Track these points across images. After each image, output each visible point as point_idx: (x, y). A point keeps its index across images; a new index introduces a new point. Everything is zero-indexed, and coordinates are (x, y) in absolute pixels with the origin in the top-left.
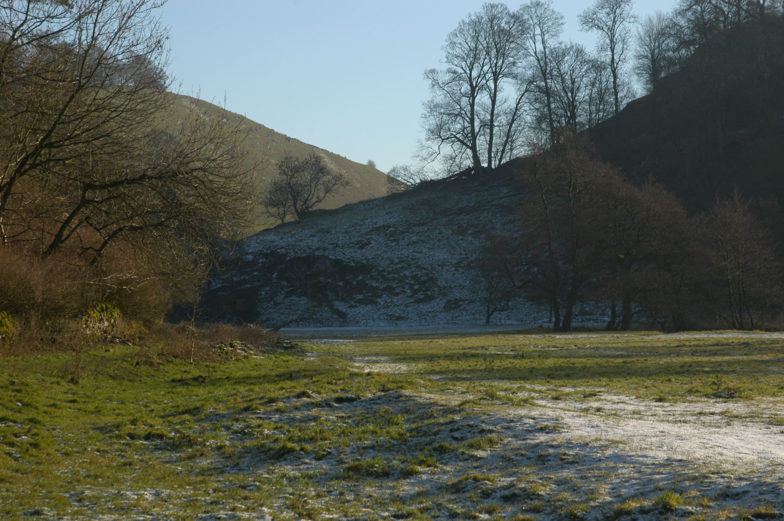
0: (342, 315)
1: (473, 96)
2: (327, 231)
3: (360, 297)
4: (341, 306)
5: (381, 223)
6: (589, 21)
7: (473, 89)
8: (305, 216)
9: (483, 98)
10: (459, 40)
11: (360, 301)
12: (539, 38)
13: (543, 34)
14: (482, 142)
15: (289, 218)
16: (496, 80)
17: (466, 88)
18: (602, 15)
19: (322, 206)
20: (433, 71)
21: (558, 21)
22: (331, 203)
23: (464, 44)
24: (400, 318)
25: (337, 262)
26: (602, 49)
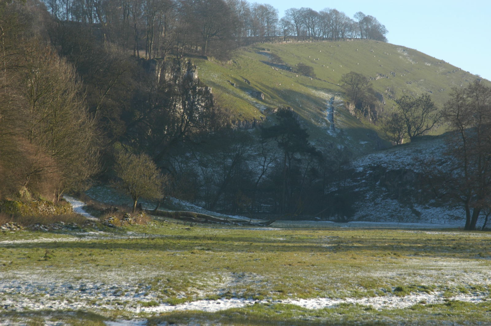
4: (418, 208)
8: (415, 139)
11: (433, 205)
25: (420, 175)
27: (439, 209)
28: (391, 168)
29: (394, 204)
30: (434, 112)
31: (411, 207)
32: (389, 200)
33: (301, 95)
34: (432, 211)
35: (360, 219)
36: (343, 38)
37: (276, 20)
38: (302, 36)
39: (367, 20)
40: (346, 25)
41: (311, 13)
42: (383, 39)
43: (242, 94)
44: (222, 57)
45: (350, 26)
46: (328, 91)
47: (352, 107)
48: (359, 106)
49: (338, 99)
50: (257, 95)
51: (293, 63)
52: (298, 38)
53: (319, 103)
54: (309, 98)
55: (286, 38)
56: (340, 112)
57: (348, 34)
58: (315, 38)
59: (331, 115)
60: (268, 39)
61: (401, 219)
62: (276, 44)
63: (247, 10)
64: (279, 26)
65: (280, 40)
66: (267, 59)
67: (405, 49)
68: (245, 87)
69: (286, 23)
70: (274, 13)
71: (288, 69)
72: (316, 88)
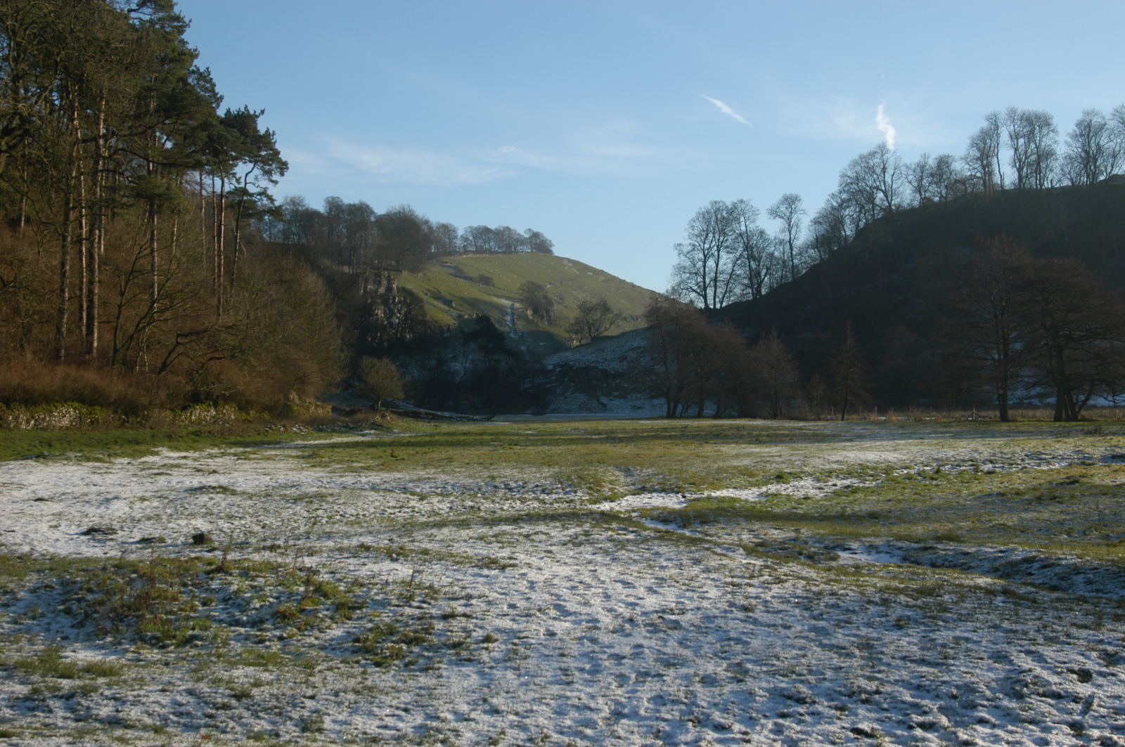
0: (604, 405)
1: (705, 262)
2: (603, 350)
3: (616, 394)
4: (604, 400)
5: (635, 345)
6: (774, 213)
7: (705, 256)
8: (596, 339)
9: (711, 263)
10: (697, 224)
11: (616, 397)
12: (743, 224)
13: (745, 221)
14: (710, 292)
15: (584, 342)
16: (719, 251)
17: (701, 256)
18: (783, 208)
19: (606, 334)
20: (679, 245)
21: (755, 213)
22: (613, 331)
23: (699, 226)
24: (639, 408)
25: (604, 371)
26: (783, 231)
27: (622, 401)
28: (577, 365)
29: (582, 397)
30: (611, 315)
31: (598, 400)
32: (577, 394)
33: (485, 303)
34: (617, 402)
35: (553, 411)
36: (516, 252)
37: (456, 237)
38: (480, 251)
39: (536, 235)
40: (517, 240)
41: (486, 231)
42: (550, 252)
43: (436, 303)
44: (414, 270)
45: (522, 241)
46: (508, 298)
47: (529, 312)
48: (536, 311)
49: (517, 305)
50: (448, 303)
51: (474, 274)
52: (476, 252)
53: (500, 309)
54: (492, 305)
55: (466, 252)
56: (520, 317)
57: (519, 248)
58: (490, 252)
59: (513, 320)
60: (450, 254)
61: (590, 410)
62: (458, 258)
63: (430, 228)
64: (459, 242)
65: (461, 254)
66: (451, 271)
67: (569, 260)
68: (437, 296)
69: (466, 239)
70: (454, 231)
71: (470, 279)
72: (497, 296)
